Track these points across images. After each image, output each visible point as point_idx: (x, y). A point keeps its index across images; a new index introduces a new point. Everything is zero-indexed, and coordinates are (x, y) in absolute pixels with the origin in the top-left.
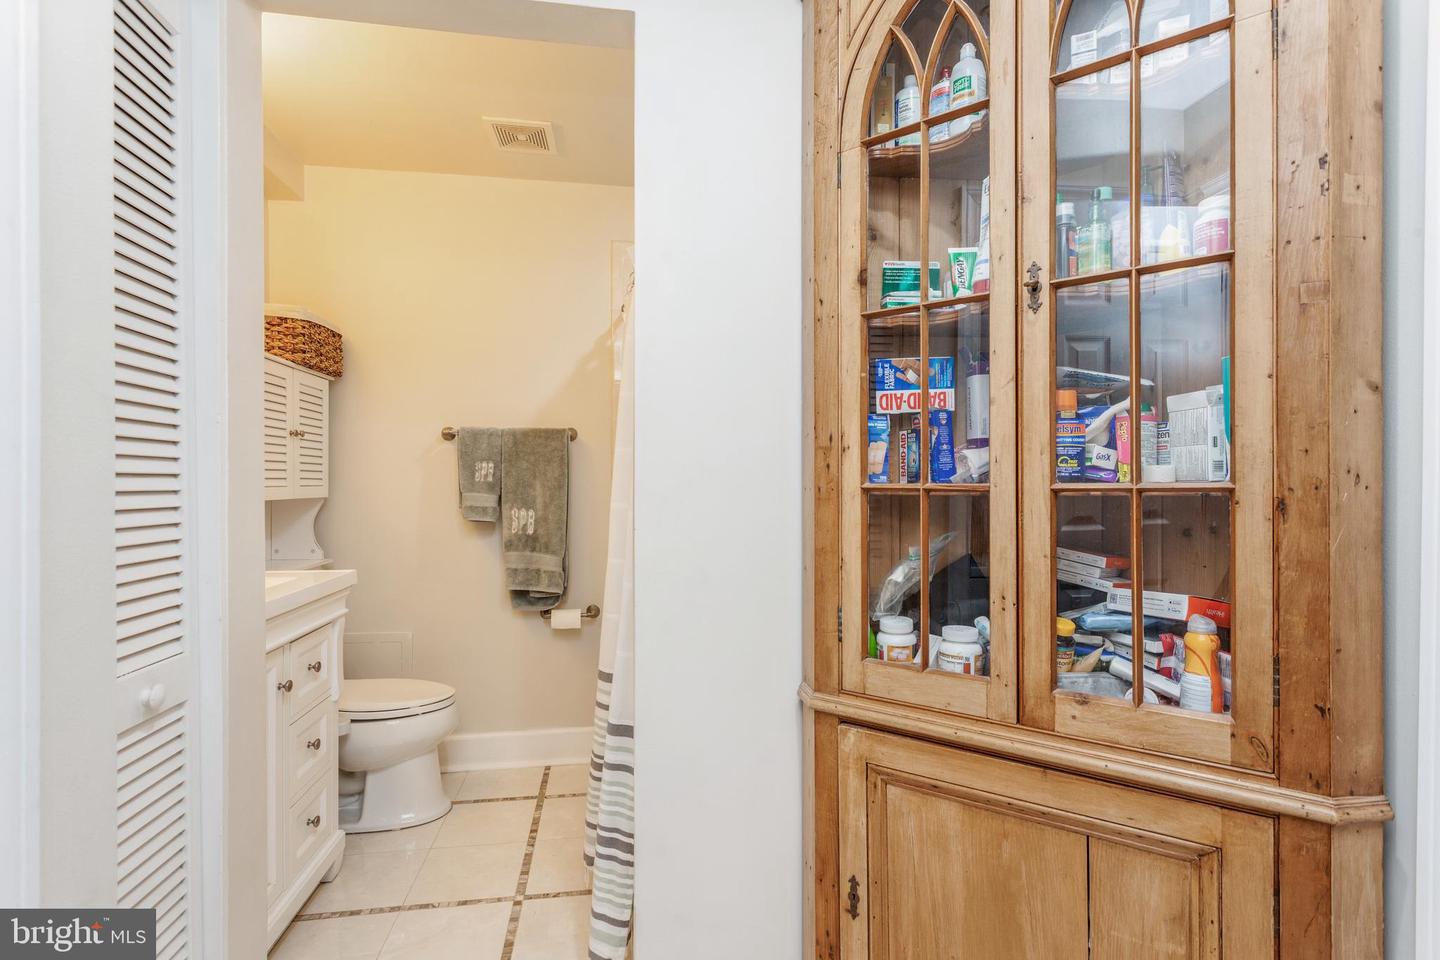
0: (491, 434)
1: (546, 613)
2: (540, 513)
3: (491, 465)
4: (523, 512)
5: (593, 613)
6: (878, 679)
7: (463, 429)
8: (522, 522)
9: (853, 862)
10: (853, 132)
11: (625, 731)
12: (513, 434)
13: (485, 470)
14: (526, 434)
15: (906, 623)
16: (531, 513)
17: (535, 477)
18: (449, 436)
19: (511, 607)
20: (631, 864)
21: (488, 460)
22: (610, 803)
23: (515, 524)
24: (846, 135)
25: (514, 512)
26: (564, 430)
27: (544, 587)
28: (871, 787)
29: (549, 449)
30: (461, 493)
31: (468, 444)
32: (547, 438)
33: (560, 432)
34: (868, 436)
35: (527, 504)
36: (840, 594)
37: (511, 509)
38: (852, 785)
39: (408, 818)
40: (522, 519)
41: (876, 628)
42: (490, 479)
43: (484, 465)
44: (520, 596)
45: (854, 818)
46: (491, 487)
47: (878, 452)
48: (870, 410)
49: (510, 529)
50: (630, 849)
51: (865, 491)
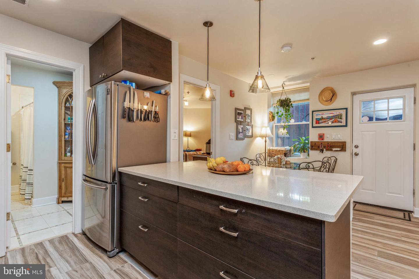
5: (15, 164)
6: (66, 158)
9: (63, 176)
10: (63, 105)
11: (32, 170)
15: (70, 153)
20: (32, 186)
24: (62, 105)
28: (65, 169)
34: (65, 135)
36: (62, 151)
38: (63, 169)
41: (66, 154)
45: (63, 172)
47: (67, 137)
48: (65, 132)
50: (33, 184)
51: (64, 140)
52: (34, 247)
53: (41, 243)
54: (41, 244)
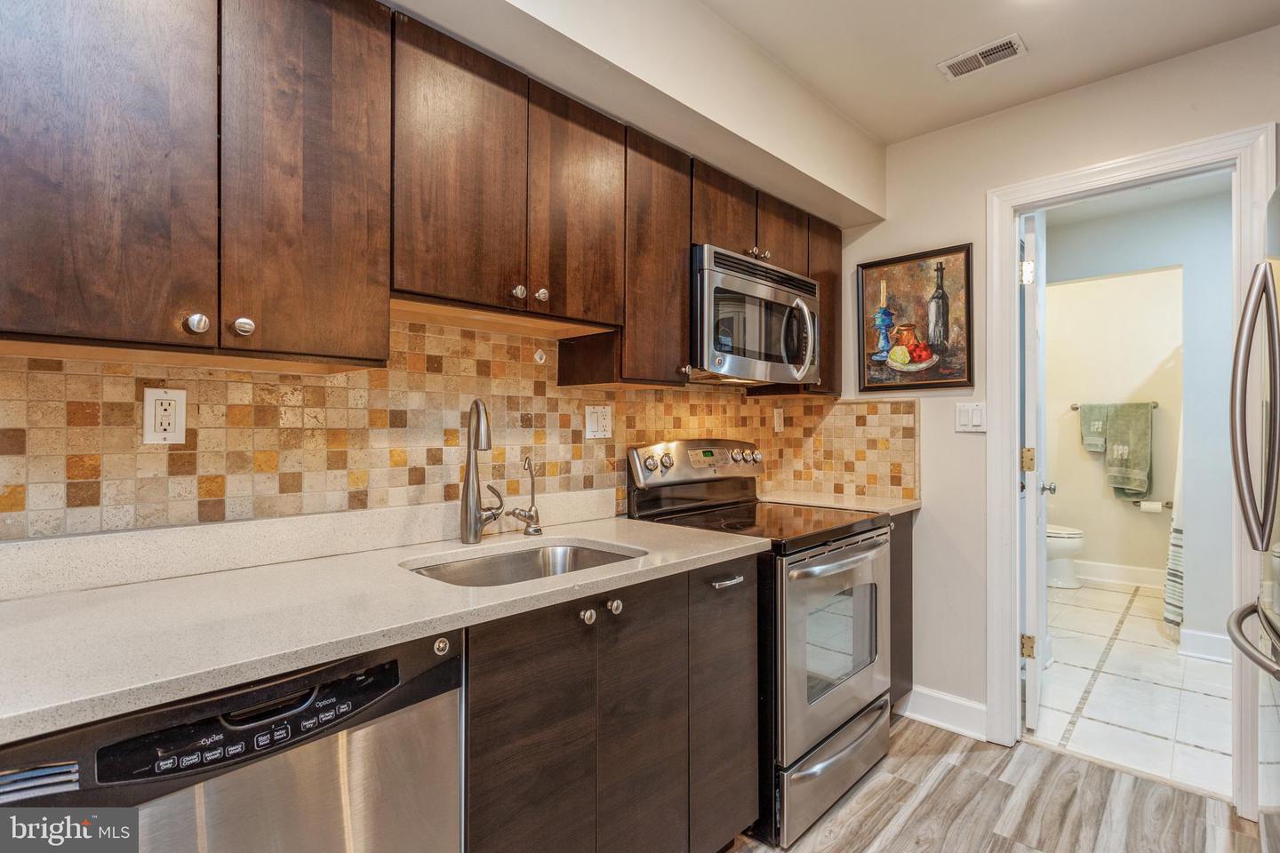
0: (1101, 407)
1: (1136, 503)
2: (1132, 447)
3: (1101, 423)
4: (1121, 447)
5: (1169, 505)
7: (1084, 405)
8: (1120, 452)
11: (1180, 532)
12: (1116, 406)
13: (1098, 425)
14: (1123, 406)
16: (1126, 447)
17: (1129, 429)
18: (1075, 409)
19: (1114, 496)
20: (1182, 584)
21: (1098, 420)
22: (1174, 560)
23: (1115, 453)
25: (1115, 447)
26: (1148, 404)
27: (1134, 486)
29: (1139, 413)
30: (1082, 437)
31: (1086, 413)
32: (1137, 408)
33: (1146, 405)
35: (1124, 443)
37: (1114, 444)
39: (1060, 584)
40: (1119, 451)
42: (1100, 430)
43: (1097, 423)
44: (1120, 491)
46: (1100, 434)
49: (1113, 454)
50: (1181, 578)
52: (1083, 769)
53: (1112, 772)
54: (1106, 775)
